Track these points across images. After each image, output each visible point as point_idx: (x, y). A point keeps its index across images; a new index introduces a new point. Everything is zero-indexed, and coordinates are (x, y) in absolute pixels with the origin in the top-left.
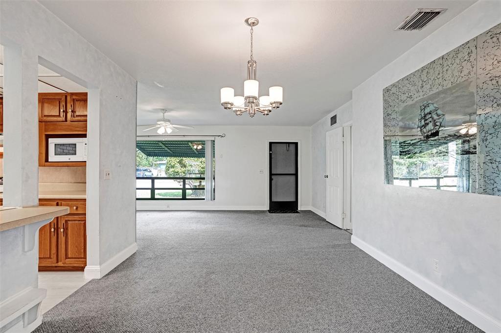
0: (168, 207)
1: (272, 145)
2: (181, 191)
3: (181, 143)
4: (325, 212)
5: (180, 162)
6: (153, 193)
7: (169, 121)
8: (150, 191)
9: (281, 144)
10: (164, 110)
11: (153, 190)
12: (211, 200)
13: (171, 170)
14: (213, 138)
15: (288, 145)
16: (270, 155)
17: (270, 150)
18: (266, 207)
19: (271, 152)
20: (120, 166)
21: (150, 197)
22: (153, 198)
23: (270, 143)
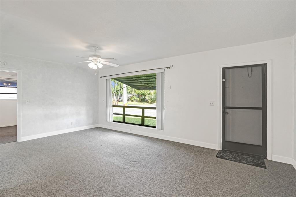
2: (141, 118)
6: (124, 118)
8: (122, 116)
11: (124, 115)
21: (122, 121)
22: (124, 122)
23: (223, 68)
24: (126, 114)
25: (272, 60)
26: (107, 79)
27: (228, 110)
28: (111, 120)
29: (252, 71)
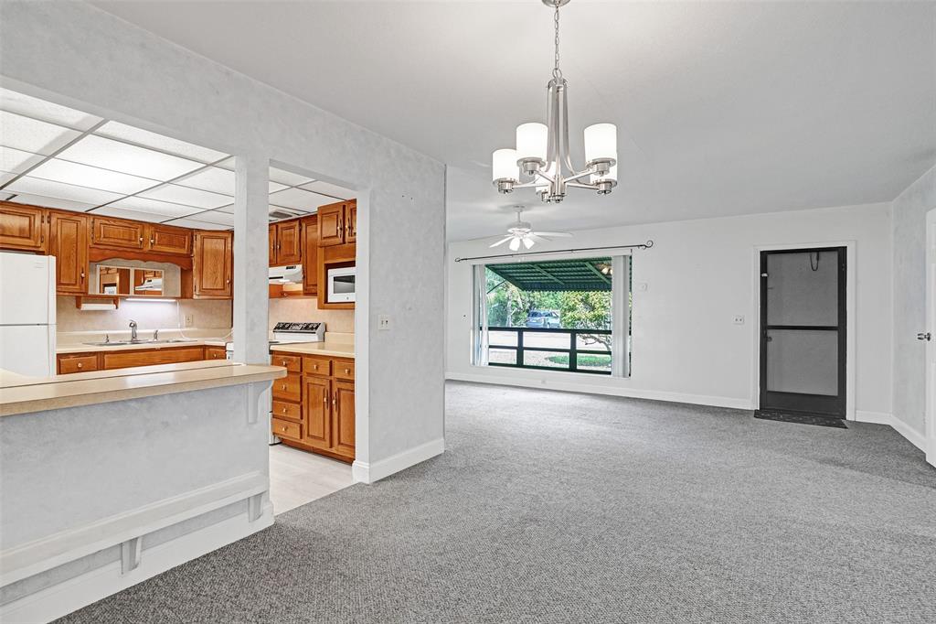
0: (544, 382)
1: (770, 258)
2: (568, 354)
3: (564, 264)
4: (923, 432)
5: (585, 301)
6: (520, 357)
7: (528, 225)
8: (515, 351)
9: (791, 255)
10: (520, 207)
11: (520, 350)
12: (624, 376)
13: (570, 314)
14: (627, 252)
15: (815, 255)
16: (764, 282)
17: (764, 268)
18: (753, 403)
19: (765, 275)
20: (410, 309)
21: (515, 363)
22: (520, 364)
23: (762, 253)
24: (524, 346)
25: (856, 242)
26: (474, 266)
27: (771, 333)
28: (484, 361)
29: (818, 259)
